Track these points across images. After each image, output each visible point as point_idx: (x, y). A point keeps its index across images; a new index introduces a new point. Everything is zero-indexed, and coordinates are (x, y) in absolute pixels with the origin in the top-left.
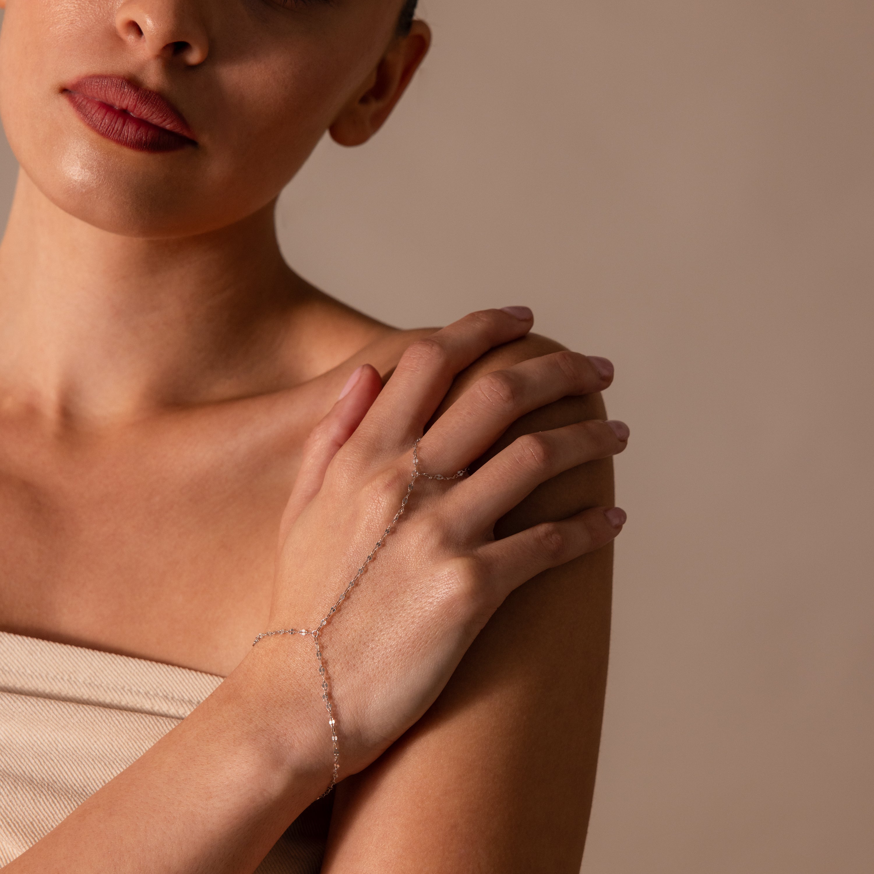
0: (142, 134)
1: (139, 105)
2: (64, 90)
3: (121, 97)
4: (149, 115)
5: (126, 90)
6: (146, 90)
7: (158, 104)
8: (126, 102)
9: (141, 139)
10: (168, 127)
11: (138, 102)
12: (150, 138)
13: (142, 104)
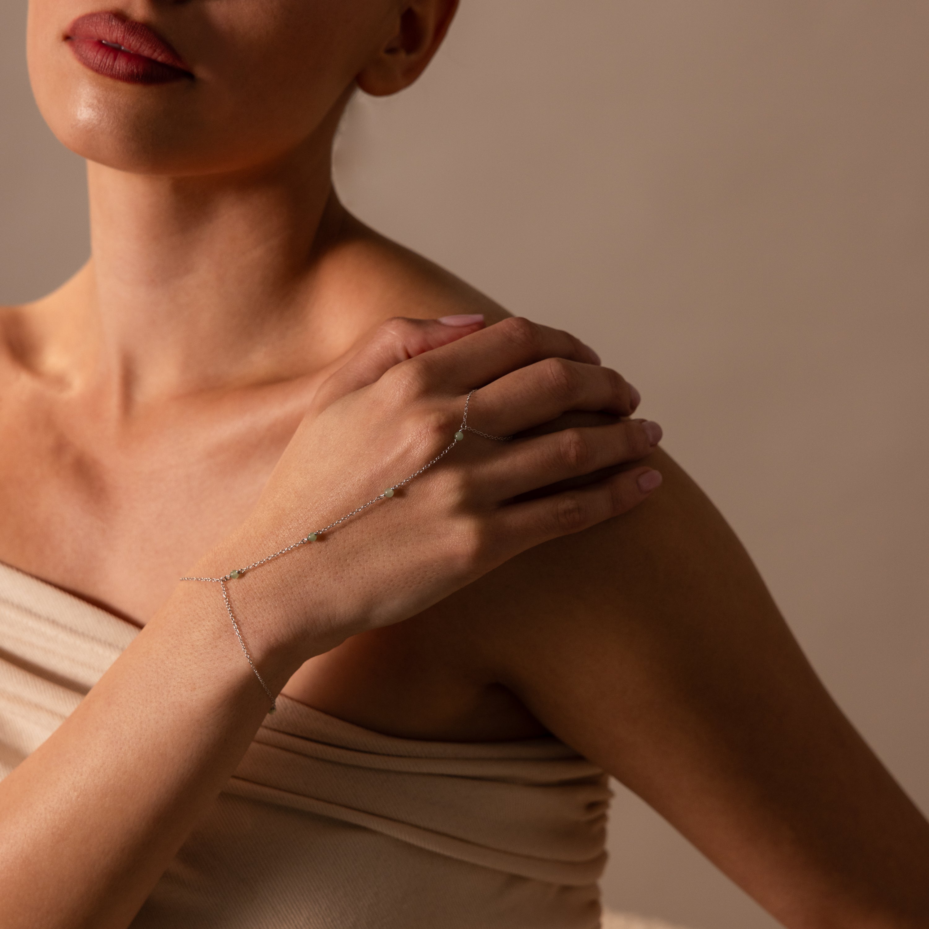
0: (133, 68)
1: (127, 37)
2: (67, 38)
3: (110, 31)
4: (138, 46)
5: (113, 23)
6: (132, 22)
7: (145, 34)
8: (115, 35)
9: (133, 71)
10: (160, 59)
11: (126, 34)
12: (141, 71)
13: (129, 35)
